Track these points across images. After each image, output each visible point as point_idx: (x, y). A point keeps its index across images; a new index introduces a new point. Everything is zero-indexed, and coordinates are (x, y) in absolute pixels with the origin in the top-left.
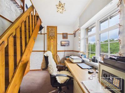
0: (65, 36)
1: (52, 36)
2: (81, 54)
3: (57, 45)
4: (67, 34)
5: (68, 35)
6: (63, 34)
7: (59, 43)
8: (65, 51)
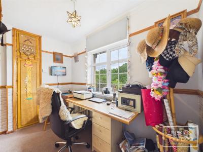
0: (58, 58)
1: (29, 54)
2: (88, 86)
3: (42, 73)
4: (61, 55)
5: (63, 57)
6: (54, 53)
7: (45, 70)
8: (58, 84)
